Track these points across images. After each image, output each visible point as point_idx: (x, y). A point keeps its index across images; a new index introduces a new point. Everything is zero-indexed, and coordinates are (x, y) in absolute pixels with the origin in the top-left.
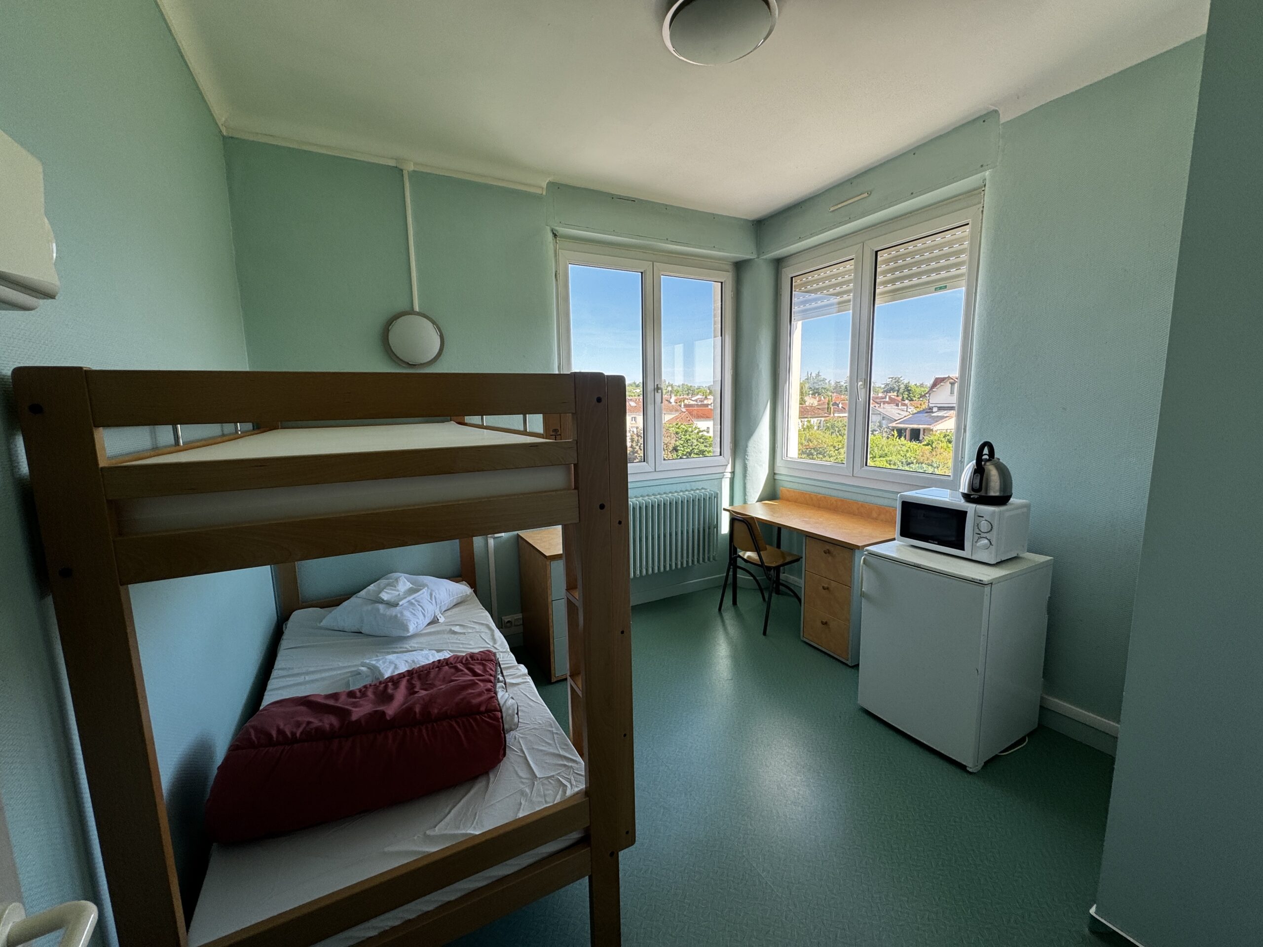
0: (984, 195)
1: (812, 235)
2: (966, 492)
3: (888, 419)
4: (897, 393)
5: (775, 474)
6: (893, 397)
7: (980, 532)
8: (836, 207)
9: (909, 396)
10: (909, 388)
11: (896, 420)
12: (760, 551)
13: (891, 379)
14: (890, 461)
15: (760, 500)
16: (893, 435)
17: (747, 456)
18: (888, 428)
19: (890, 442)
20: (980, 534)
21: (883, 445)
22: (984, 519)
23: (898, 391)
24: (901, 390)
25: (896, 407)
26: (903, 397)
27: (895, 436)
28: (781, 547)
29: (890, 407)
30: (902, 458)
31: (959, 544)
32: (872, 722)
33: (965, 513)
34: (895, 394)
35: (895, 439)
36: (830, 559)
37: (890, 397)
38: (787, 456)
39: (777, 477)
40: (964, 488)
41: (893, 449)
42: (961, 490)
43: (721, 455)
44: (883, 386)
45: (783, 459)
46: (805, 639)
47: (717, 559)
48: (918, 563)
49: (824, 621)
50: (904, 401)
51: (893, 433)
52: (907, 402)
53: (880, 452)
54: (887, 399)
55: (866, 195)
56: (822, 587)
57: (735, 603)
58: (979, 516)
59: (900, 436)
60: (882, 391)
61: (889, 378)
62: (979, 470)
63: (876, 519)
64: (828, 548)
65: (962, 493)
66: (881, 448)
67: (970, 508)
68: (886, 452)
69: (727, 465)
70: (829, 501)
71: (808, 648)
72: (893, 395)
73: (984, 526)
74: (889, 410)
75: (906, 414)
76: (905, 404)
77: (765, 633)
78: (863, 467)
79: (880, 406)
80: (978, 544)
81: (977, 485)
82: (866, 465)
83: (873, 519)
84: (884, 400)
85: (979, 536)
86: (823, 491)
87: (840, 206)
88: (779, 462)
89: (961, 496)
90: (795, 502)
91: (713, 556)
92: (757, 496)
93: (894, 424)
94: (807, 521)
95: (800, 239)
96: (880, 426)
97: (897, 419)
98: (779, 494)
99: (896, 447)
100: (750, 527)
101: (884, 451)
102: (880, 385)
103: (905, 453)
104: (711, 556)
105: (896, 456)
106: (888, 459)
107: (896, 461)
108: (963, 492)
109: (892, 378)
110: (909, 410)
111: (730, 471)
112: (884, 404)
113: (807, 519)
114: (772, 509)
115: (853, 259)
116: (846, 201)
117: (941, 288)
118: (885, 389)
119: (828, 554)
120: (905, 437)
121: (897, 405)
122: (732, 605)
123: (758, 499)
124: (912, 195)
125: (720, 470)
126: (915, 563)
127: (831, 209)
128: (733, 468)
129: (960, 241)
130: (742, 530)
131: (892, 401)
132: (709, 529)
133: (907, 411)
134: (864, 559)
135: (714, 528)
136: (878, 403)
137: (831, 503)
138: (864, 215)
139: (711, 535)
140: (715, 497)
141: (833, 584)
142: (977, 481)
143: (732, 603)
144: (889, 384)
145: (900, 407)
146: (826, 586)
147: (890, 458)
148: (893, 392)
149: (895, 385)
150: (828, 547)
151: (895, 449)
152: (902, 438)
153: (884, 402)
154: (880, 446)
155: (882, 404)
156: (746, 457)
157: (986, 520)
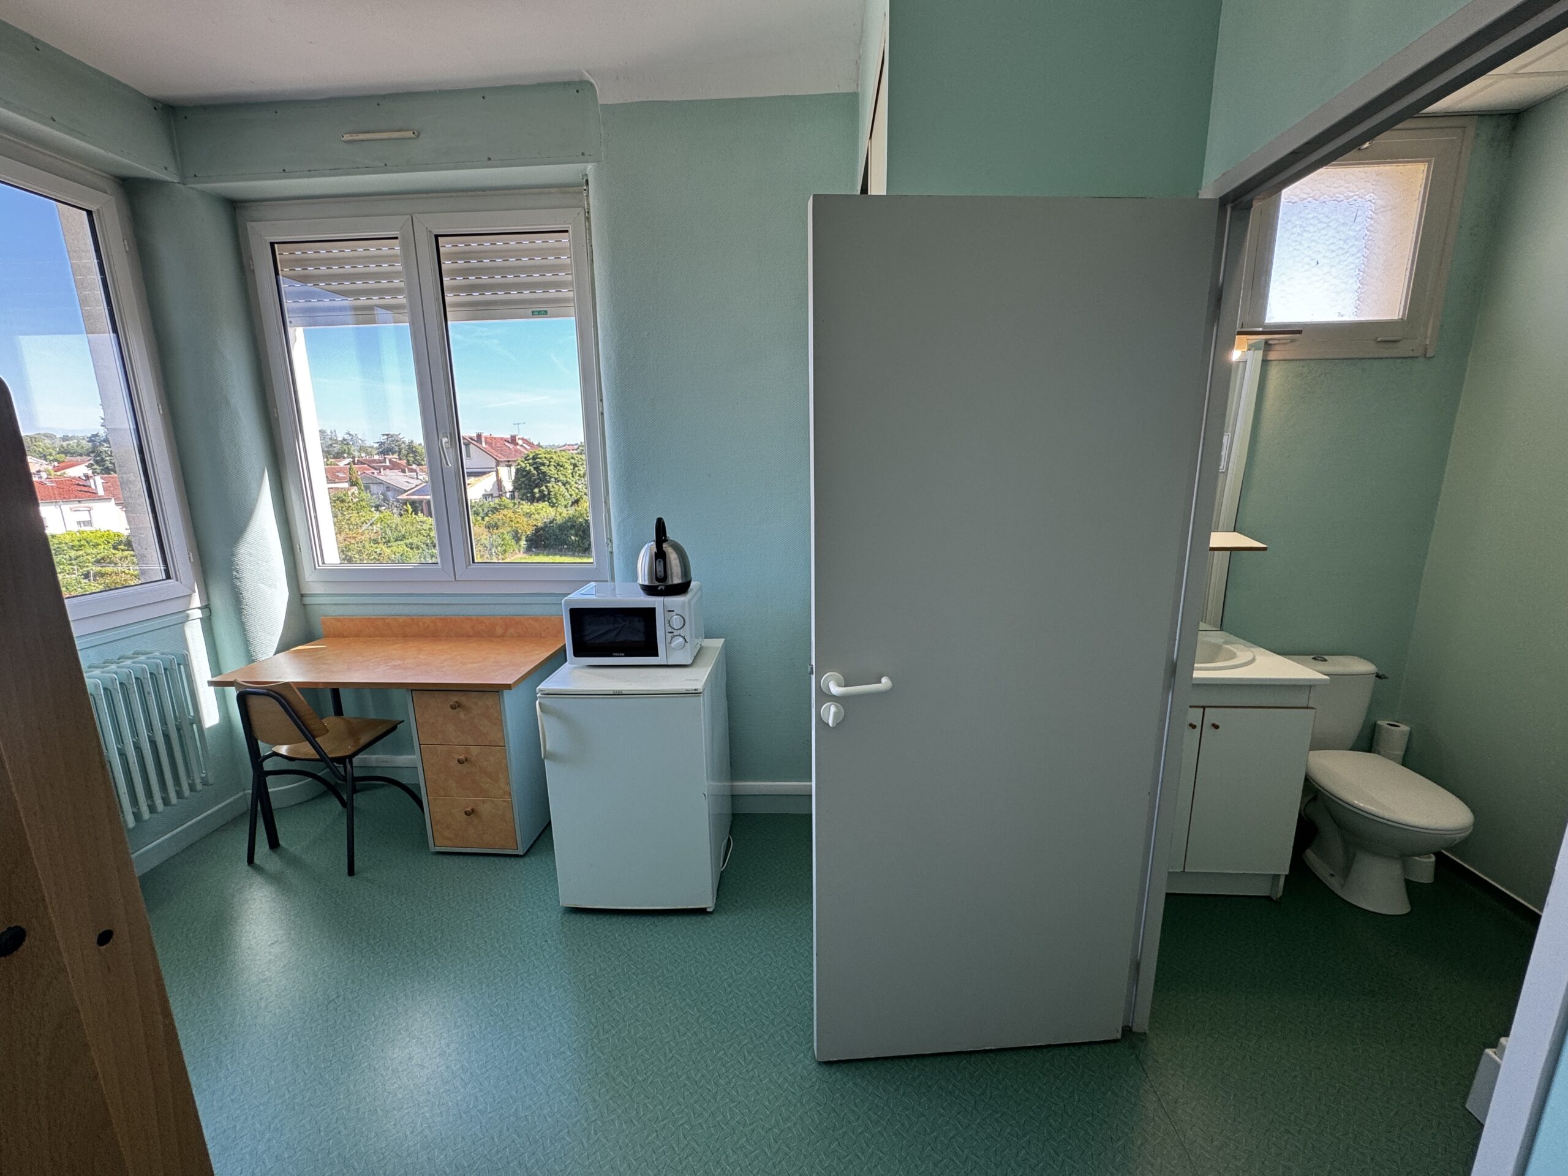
0: (588, 196)
1: (311, 173)
2: (647, 583)
3: (395, 489)
4: (399, 456)
5: (302, 596)
6: (394, 460)
7: (673, 630)
8: (355, 137)
9: (416, 460)
10: (414, 449)
11: (406, 491)
12: (314, 738)
13: (386, 437)
14: (411, 544)
15: (283, 647)
16: (407, 511)
17: (237, 572)
18: (398, 500)
19: (405, 520)
20: (672, 632)
21: (397, 525)
22: (674, 613)
23: (400, 452)
24: (403, 450)
25: (403, 474)
26: (408, 461)
27: (410, 512)
28: (344, 713)
29: (394, 474)
30: (425, 538)
31: (651, 649)
32: (587, 919)
33: (653, 610)
34: (396, 456)
35: (410, 516)
36: (462, 715)
37: (390, 461)
38: (324, 563)
39: (307, 600)
40: (643, 578)
41: (411, 528)
42: (640, 581)
43: (168, 577)
44: (376, 445)
45: (317, 567)
46: (438, 849)
47: (211, 781)
48: (618, 689)
49: (469, 809)
50: (411, 465)
51: (405, 507)
52: (414, 467)
53: (395, 534)
54: (388, 463)
55: (410, 134)
56: (457, 762)
57: (274, 843)
58: (669, 611)
59: (415, 511)
60: (376, 452)
61: (384, 435)
62: (660, 555)
63: (503, 636)
64: (456, 699)
65: (640, 585)
66: (396, 528)
67: (655, 602)
68: (403, 533)
69: (190, 596)
70: (421, 624)
71: (446, 860)
72: (394, 457)
73: (676, 622)
74: (393, 478)
75: (415, 482)
76: (412, 469)
77: (351, 872)
78: (470, 565)
79: (380, 472)
80: (673, 645)
81: (661, 574)
82: (473, 562)
83: (498, 637)
84: (383, 464)
85: (671, 634)
86: (406, 610)
87: (361, 137)
88: (309, 576)
89: (639, 588)
90: (357, 635)
91: (202, 778)
92: (275, 641)
93: (404, 496)
94: (399, 665)
95: (285, 173)
96: (385, 499)
97: (407, 489)
98: (319, 629)
99: (415, 525)
100: (283, 701)
101: (400, 532)
102: (372, 444)
103: (428, 532)
104: (198, 781)
105: (417, 537)
106: (408, 541)
107: (419, 543)
108: (643, 583)
109: (387, 435)
110: (420, 477)
111: (199, 605)
112: (384, 469)
113: (399, 662)
114: (315, 659)
115: (396, 238)
116: (373, 132)
117: (539, 313)
118: (380, 450)
119: (458, 709)
120: (422, 512)
121: (404, 471)
122: (270, 852)
123: (277, 649)
124: (489, 162)
125: (175, 607)
126: (614, 691)
127: (347, 137)
128: (205, 596)
129: (557, 252)
130: (267, 711)
131: (394, 466)
132: (179, 729)
133: (417, 478)
134: (540, 703)
135: (192, 724)
136: (376, 469)
137: (426, 625)
138: (412, 167)
139: (189, 742)
140: (179, 665)
141: (475, 750)
142: (660, 568)
143: (268, 847)
144: (385, 443)
145: (407, 474)
146: (462, 757)
147: (411, 540)
148: (393, 454)
149: (393, 445)
150: (454, 698)
151: (414, 529)
152: (420, 514)
153: (383, 466)
154: (394, 526)
155: (382, 470)
156: (235, 573)
157: (677, 615)
